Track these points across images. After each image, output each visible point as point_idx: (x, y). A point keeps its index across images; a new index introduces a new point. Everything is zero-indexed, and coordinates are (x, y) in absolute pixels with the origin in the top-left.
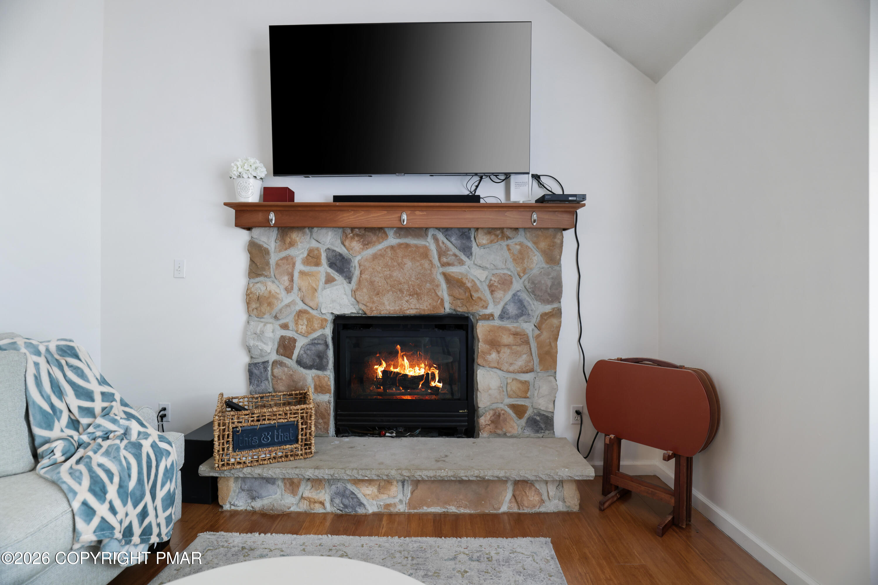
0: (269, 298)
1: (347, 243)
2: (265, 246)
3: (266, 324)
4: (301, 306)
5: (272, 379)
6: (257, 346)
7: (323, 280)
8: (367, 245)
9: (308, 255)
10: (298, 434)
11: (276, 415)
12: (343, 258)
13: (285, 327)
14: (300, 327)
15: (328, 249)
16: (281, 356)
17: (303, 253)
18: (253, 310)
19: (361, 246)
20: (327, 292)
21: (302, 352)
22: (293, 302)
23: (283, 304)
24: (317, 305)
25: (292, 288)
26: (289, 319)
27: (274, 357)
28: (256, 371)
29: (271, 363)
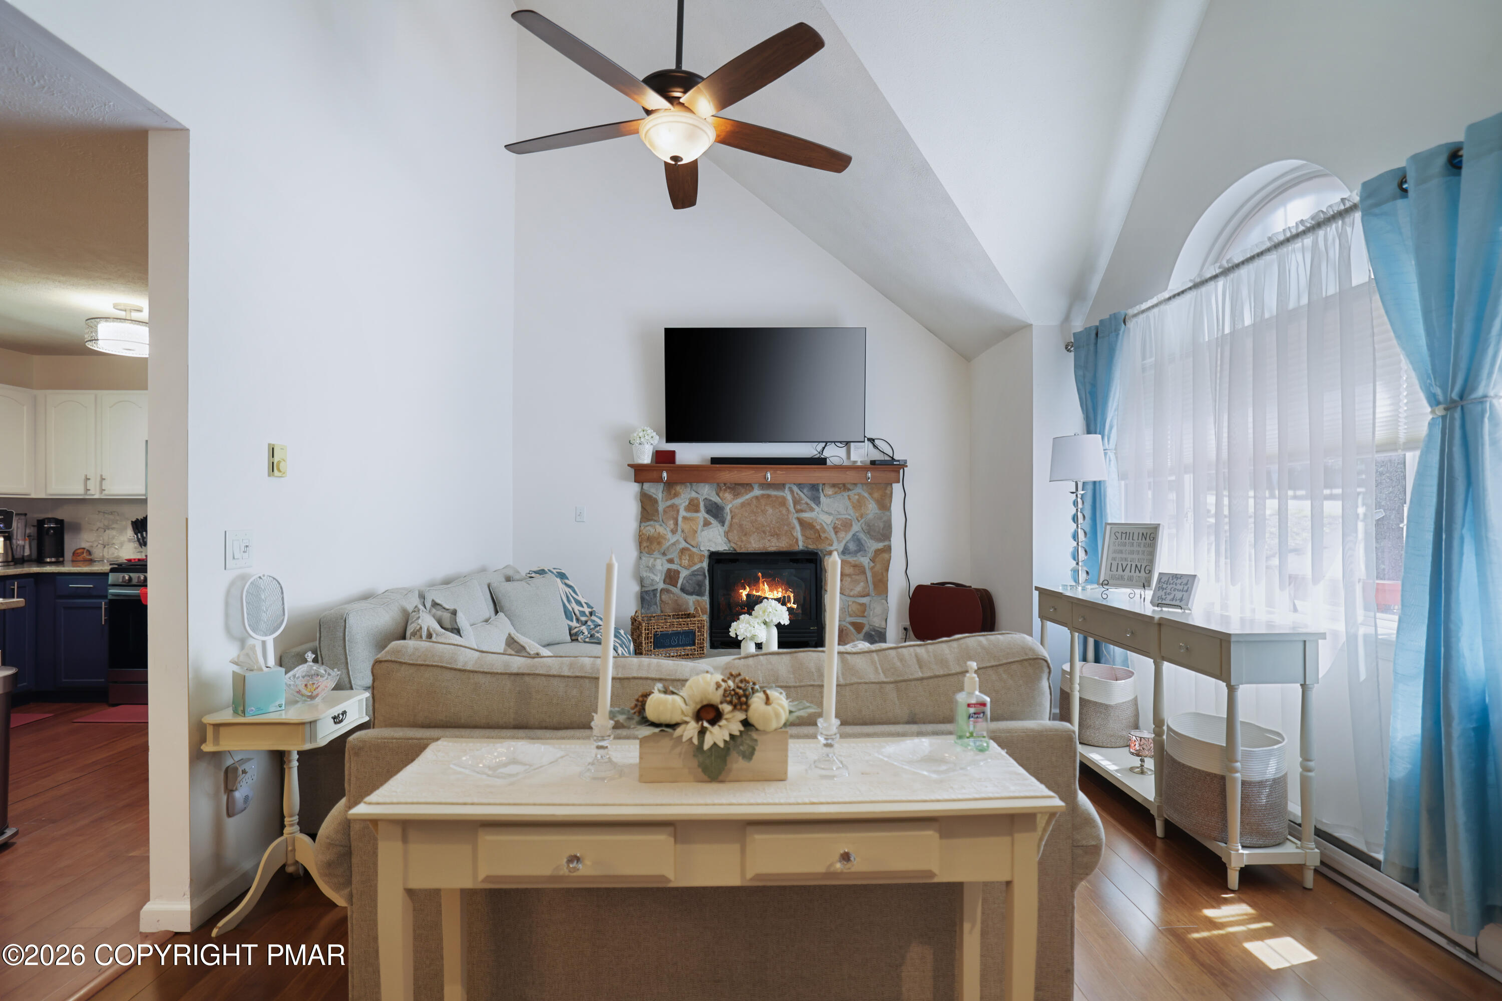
0: (658, 538)
1: (721, 495)
2: (654, 496)
3: (655, 559)
4: (683, 544)
5: (660, 604)
6: (649, 577)
7: (702, 524)
8: (737, 495)
9: (689, 503)
10: (695, 639)
11: (680, 625)
12: (718, 506)
13: (671, 561)
14: (683, 561)
15: (706, 499)
16: (667, 585)
17: (685, 502)
18: (644, 548)
19: (732, 497)
20: (705, 533)
21: (685, 582)
22: (677, 541)
23: (670, 543)
24: (697, 544)
25: (677, 530)
26: (674, 555)
27: (661, 585)
28: (647, 597)
29: (659, 590)
